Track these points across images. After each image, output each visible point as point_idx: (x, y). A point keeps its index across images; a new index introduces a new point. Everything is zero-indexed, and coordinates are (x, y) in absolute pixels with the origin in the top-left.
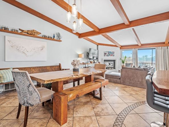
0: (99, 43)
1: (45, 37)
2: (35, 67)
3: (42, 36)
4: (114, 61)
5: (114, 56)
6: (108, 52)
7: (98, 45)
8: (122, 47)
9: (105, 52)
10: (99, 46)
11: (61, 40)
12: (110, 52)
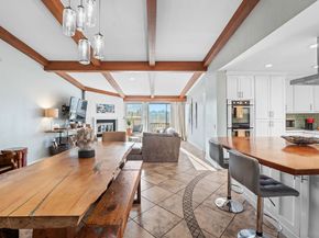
4: (114, 121)
5: (114, 112)
6: (104, 105)
7: (83, 91)
8: (126, 98)
9: (98, 106)
10: (86, 92)
12: (108, 106)
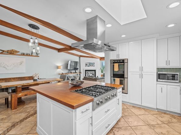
0: (80, 56)
1: (23, 54)
2: (15, 78)
3: (21, 54)
4: (95, 71)
5: (94, 66)
6: (89, 63)
8: (101, 59)
9: (86, 63)
10: (81, 57)
11: (39, 55)
12: (91, 63)
